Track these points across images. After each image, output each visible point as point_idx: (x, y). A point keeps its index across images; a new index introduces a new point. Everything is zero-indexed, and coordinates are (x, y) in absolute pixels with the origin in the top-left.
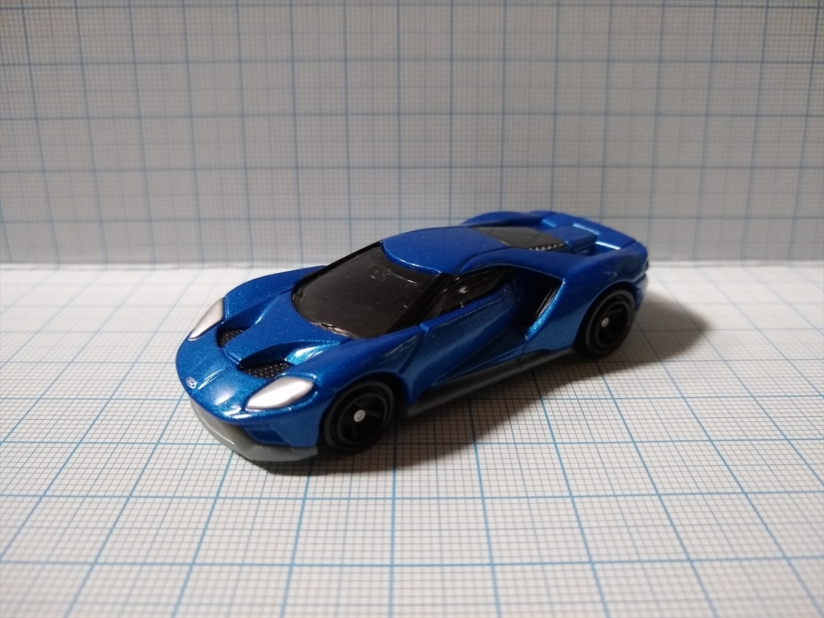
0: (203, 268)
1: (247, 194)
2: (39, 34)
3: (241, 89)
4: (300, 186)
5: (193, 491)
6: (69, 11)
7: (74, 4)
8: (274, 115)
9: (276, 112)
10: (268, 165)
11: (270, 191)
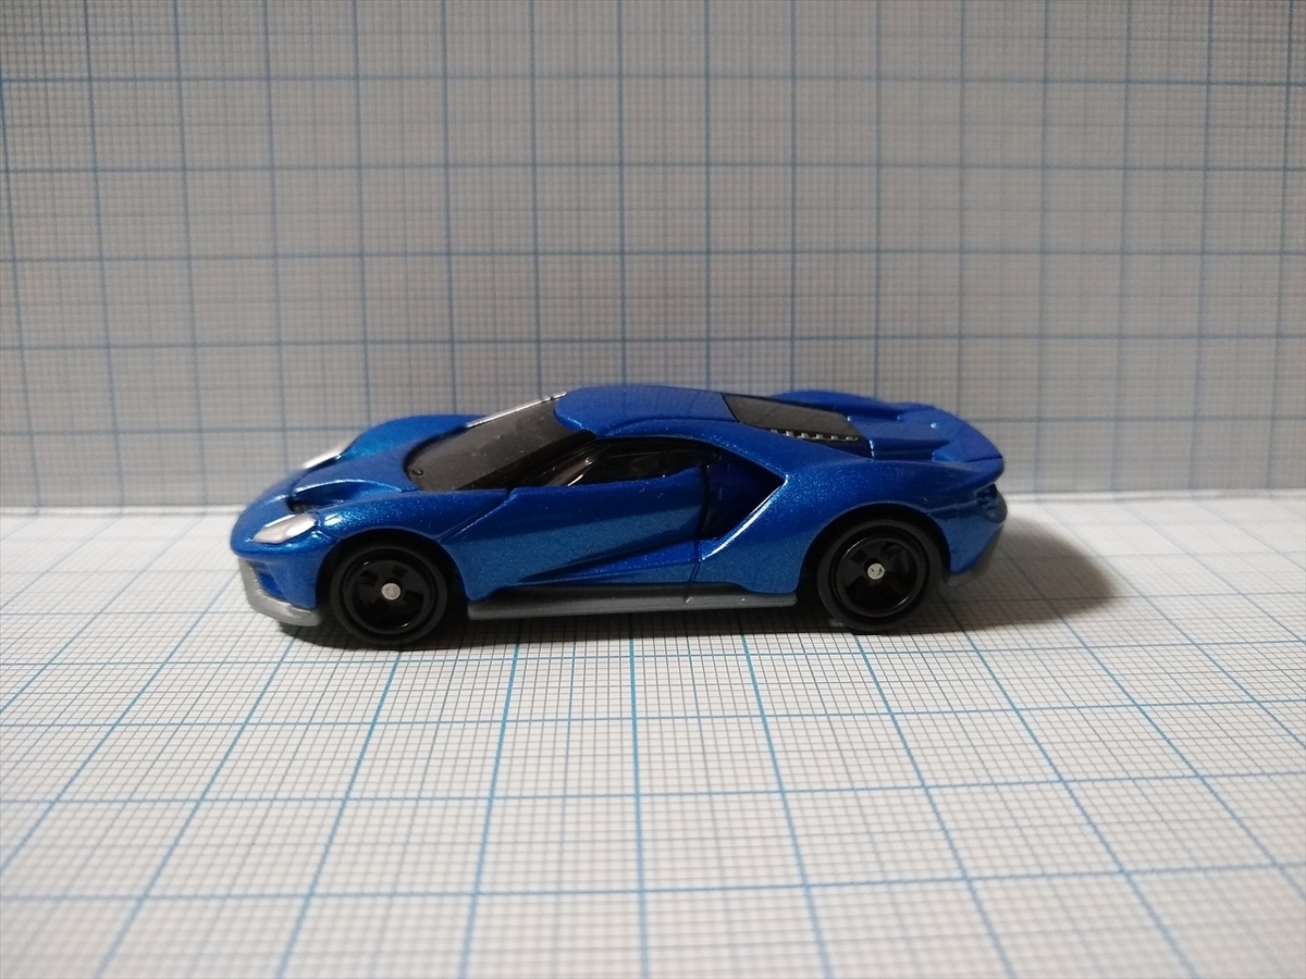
1: (367, 385)
2: (26, 122)
3: (361, 211)
4: (457, 372)
5: (266, 885)
6: (77, 84)
7: (86, 75)
8: (414, 254)
9: (418, 249)
10: (404, 337)
11: (406, 381)
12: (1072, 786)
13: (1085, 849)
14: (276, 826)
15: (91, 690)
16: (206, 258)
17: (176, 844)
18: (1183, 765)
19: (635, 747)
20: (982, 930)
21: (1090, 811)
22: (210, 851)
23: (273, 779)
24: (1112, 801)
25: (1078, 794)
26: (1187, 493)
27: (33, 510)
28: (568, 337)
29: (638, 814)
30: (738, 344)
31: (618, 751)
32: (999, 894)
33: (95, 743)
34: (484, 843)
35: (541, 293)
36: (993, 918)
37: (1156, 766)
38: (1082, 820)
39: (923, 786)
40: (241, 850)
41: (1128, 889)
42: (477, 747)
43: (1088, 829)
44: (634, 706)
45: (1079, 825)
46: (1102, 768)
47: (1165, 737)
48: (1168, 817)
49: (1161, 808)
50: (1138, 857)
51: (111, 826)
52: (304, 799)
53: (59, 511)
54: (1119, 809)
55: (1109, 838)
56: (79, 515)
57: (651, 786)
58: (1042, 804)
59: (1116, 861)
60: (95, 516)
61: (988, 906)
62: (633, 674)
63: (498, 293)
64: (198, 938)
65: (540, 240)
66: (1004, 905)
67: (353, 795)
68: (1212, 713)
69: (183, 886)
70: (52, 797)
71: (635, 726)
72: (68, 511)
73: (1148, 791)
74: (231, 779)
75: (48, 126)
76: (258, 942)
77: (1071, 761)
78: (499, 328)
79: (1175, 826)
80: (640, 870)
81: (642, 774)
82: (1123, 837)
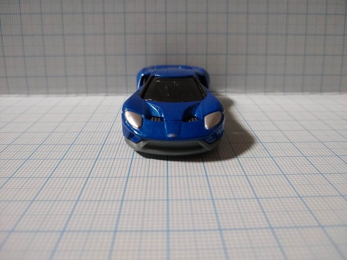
0: (87, 96)
15: (21, 151)
18: (317, 171)
22: (51, 189)
37: (309, 171)
69: (44, 198)
70: (10, 177)
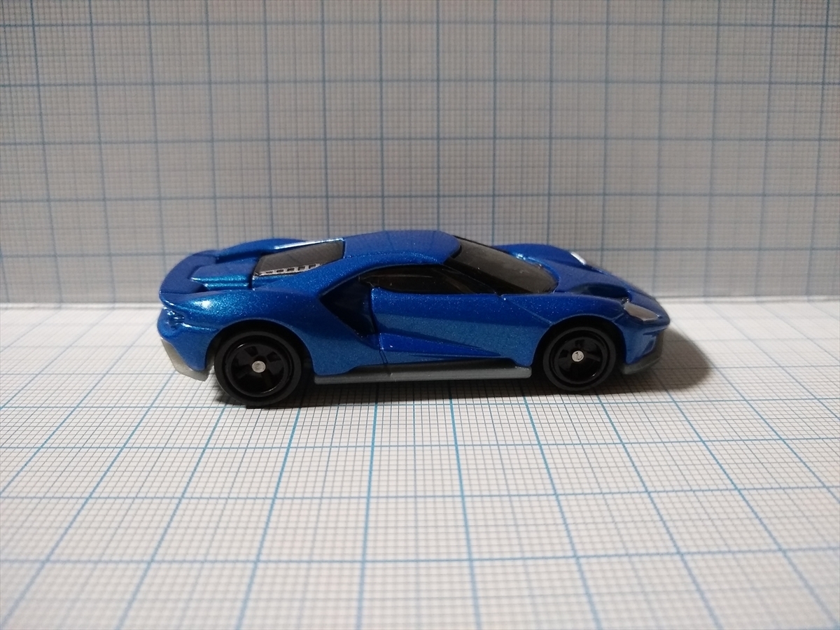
1: (272, 225)
2: (50, 52)
3: (268, 111)
4: (330, 216)
5: (228, 554)
6: (83, 28)
7: (88, 22)
8: (303, 139)
9: (305, 136)
10: (296, 194)
11: (297, 222)
12: (744, 492)
13: (756, 534)
14: (231, 516)
16: (167, 142)
17: (168, 527)
18: (815, 479)
19: (459, 464)
20: (693, 588)
21: (757, 509)
22: (190, 531)
23: (226, 485)
24: (771, 503)
25: (748, 498)
26: (805, 298)
27: (57, 305)
28: (402, 194)
29: (464, 508)
30: (513, 198)
31: (448, 467)
32: (702, 564)
33: (111, 459)
34: (366, 528)
35: (385, 165)
36: (700, 580)
37: (798, 480)
38: (752, 515)
39: (647, 491)
40: (211, 531)
41: (784, 561)
42: (356, 463)
43: (757, 521)
44: (455, 437)
45: (750, 519)
46: (762, 481)
47: (802, 461)
48: (807, 514)
49: (803, 508)
50: (790, 540)
51: (126, 515)
52: (247, 498)
53: (75, 306)
54: (775, 509)
55: (770, 528)
56: (87, 309)
57: (471, 490)
58: (725, 504)
59: (776, 543)
60: (98, 309)
61: (695, 572)
62: (453, 416)
63: (357, 165)
64: (188, 588)
65: (384, 130)
66: (706, 571)
67: (279, 495)
68: (831, 445)
69: (176, 554)
71: (457, 450)
72: (80, 306)
73: (793, 497)
74: (200, 485)
75: (65, 55)
76: (227, 592)
77: (741, 476)
78: (357, 188)
79: (813, 520)
80: (469, 546)
81: (465, 482)
82: (780, 527)
